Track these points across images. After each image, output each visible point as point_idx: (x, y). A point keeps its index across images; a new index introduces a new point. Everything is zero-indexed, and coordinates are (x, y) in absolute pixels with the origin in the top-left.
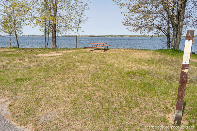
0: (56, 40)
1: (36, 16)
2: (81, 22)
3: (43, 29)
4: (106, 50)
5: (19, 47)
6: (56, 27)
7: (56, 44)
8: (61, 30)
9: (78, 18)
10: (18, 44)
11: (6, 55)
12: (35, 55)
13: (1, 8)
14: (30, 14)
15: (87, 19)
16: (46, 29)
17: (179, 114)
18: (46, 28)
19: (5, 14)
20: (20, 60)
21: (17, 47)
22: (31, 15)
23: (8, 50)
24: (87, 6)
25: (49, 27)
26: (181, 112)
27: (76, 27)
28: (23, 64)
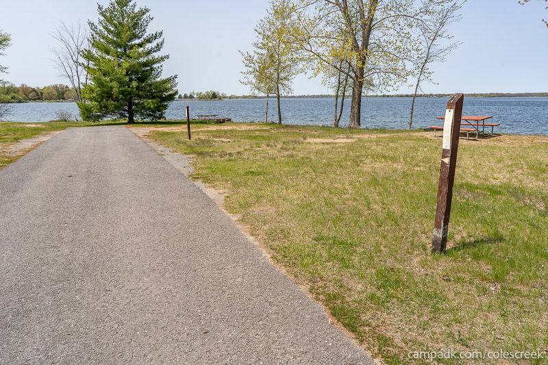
0: (359, 109)
1: (320, 51)
2: (432, 59)
3: (334, 80)
4: (484, 136)
5: (280, 123)
6: (364, 76)
7: (359, 118)
8: (376, 82)
9: (423, 47)
10: (280, 116)
11: (251, 136)
12: (302, 139)
13: (258, 39)
14: (308, 47)
15: (454, 46)
16: (341, 81)
17: (438, 235)
18: (341, 77)
19: (264, 52)
20: (268, 145)
21: (277, 122)
22: (310, 49)
23: (258, 128)
24: (456, 13)
25: (348, 75)
26: (441, 231)
27: (416, 72)
28: (268, 153)
